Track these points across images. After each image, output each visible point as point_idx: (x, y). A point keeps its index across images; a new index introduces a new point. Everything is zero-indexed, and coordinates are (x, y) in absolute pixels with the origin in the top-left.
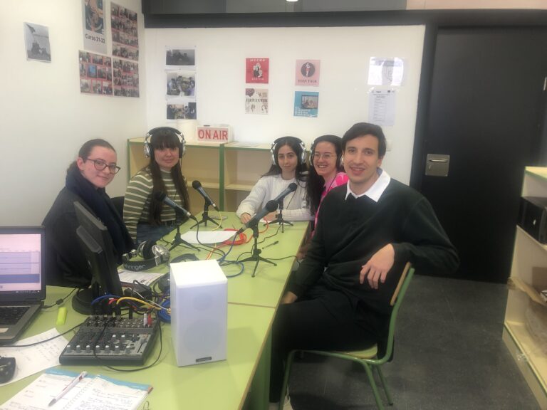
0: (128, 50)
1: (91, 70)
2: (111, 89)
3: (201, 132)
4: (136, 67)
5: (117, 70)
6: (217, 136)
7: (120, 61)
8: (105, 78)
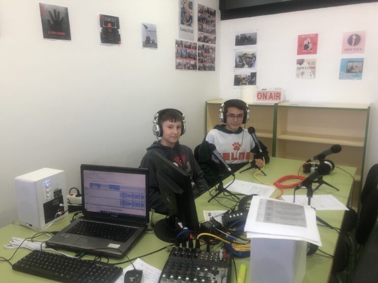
0: (208, 37)
1: (183, 53)
2: (196, 66)
4: (214, 49)
5: (200, 52)
6: (272, 97)
7: (203, 45)
8: (192, 58)
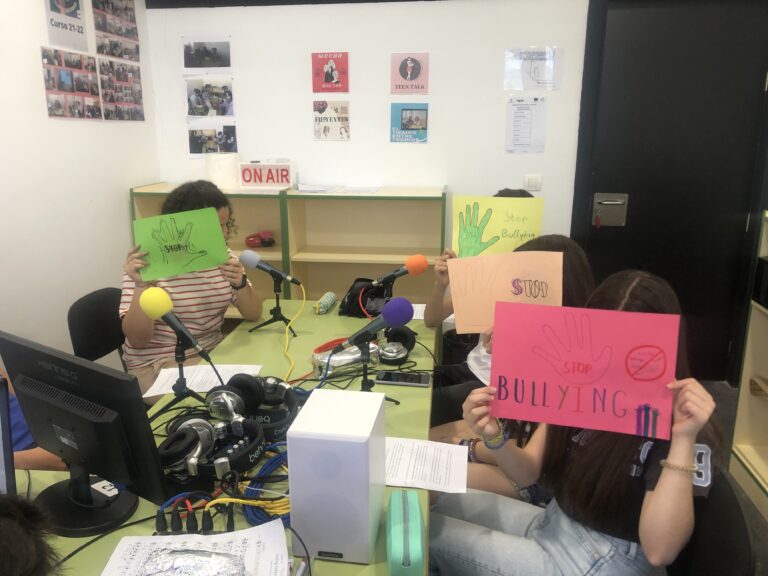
0: (121, 44)
1: (63, 79)
2: (99, 110)
3: (247, 173)
4: (136, 73)
5: (106, 77)
6: (272, 178)
8: (86, 91)
